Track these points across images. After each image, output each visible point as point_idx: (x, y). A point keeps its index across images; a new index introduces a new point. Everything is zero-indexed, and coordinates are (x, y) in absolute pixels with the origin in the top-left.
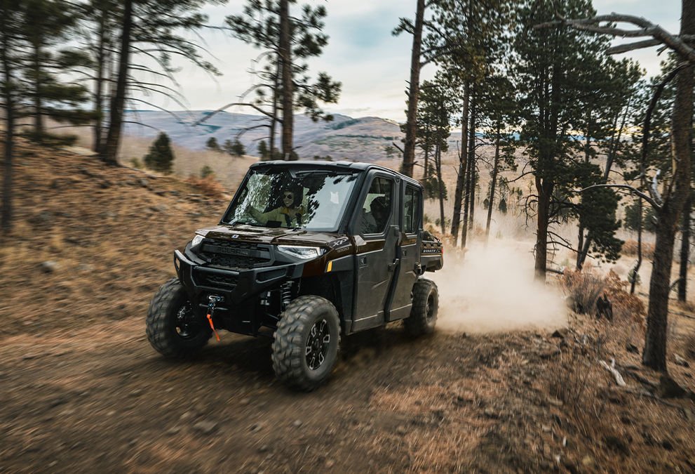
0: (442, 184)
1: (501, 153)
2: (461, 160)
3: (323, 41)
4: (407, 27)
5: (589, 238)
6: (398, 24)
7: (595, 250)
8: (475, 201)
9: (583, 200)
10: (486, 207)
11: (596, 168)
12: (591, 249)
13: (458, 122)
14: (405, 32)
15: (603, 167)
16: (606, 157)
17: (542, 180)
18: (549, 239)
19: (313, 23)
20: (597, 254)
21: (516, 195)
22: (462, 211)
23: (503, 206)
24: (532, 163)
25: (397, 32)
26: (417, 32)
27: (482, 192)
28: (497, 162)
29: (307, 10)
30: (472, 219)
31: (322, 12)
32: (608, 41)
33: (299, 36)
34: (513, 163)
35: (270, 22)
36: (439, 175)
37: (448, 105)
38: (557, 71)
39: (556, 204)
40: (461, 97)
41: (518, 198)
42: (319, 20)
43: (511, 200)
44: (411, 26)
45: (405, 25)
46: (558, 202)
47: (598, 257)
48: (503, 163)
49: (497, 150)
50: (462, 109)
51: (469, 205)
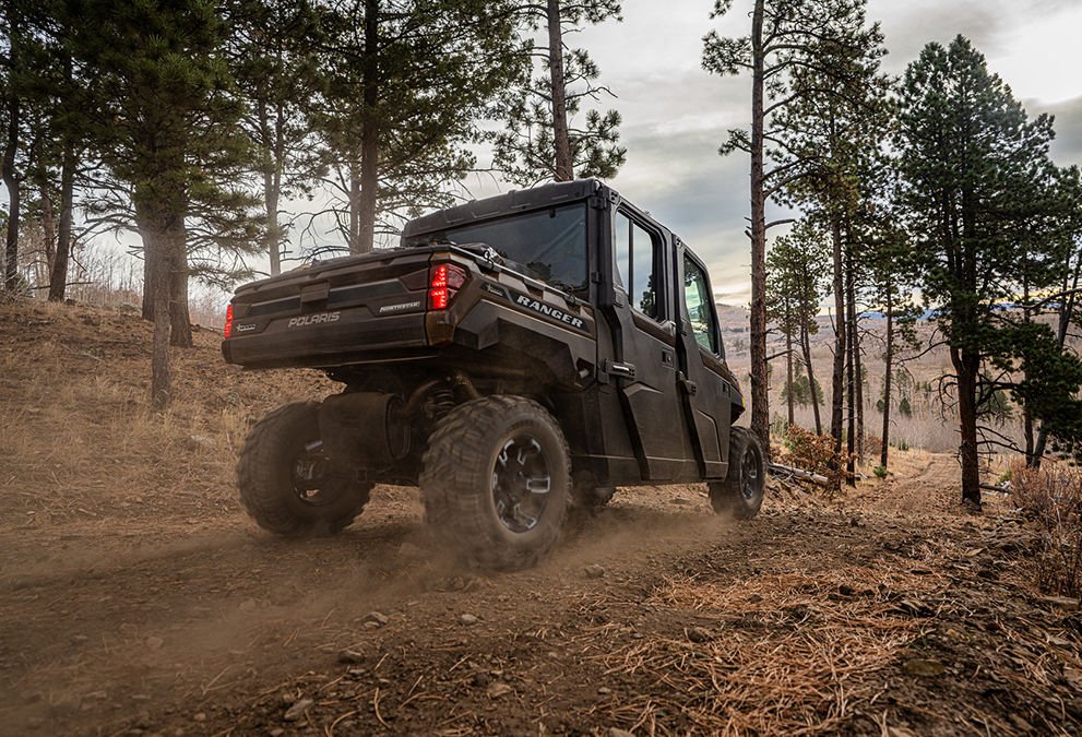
0: (812, 383)
1: (895, 327)
2: (837, 334)
3: (618, 157)
4: (740, 142)
5: (1044, 432)
6: (727, 139)
7: (1056, 448)
8: (864, 405)
9: (1028, 377)
10: (880, 410)
11: (1045, 329)
12: (1049, 447)
13: (829, 288)
14: (737, 149)
15: (1055, 328)
16: (1058, 316)
17: (960, 350)
18: (979, 438)
19: (603, 135)
20: (1060, 453)
21: (922, 392)
22: (845, 404)
23: (905, 408)
24: (943, 328)
25: (726, 149)
26: (756, 149)
27: (873, 390)
28: (890, 339)
29: (594, 119)
30: (860, 422)
31: (614, 119)
32: (1042, 142)
33: (584, 155)
34: (914, 339)
35: (543, 140)
36: (810, 372)
37: (814, 266)
38: (969, 199)
39: (985, 387)
40: (830, 254)
41: (926, 396)
42: (611, 131)
43: (916, 400)
44: (746, 142)
45: (737, 139)
46: (988, 382)
47: (1062, 458)
48: (899, 341)
49: (890, 323)
50: (832, 270)
51: (855, 410)
